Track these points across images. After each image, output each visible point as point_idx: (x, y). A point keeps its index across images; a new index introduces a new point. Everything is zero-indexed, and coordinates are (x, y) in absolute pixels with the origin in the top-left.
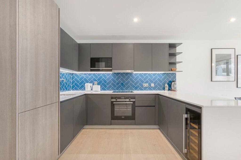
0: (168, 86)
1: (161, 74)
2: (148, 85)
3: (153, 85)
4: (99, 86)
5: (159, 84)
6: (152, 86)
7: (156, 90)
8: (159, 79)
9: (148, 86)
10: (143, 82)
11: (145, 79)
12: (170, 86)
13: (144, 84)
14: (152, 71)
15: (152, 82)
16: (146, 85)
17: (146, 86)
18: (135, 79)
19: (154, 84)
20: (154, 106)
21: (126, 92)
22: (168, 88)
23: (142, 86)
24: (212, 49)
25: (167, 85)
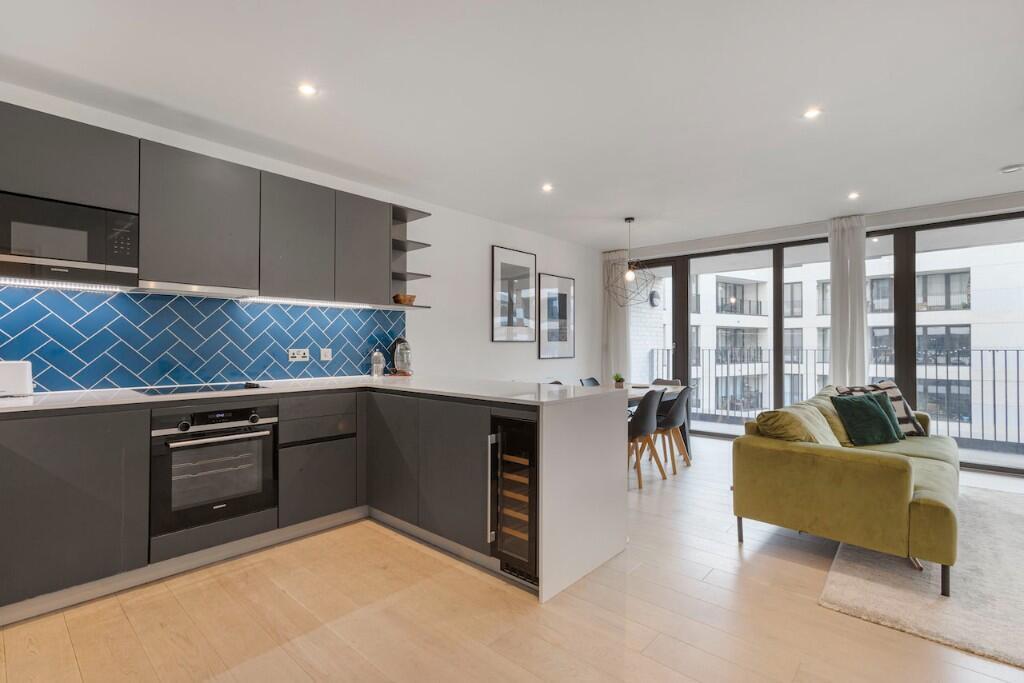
0: (382, 358)
1: (357, 310)
2: (307, 354)
3: (326, 354)
4: (27, 366)
5: (348, 350)
6: (323, 358)
7: (341, 374)
8: (348, 332)
9: (307, 359)
10: (286, 342)
11: (295, 331)
12: (390, 357)
13: (291, 351)
14: (335, 299)
15: (324, 343)
16: (299, 355)
17: (299, 359)
18: (251, 330)
19: (330, 350)
20: (354, 435)
21: (207, 389)
22: (382, 366)
23: (284, 358)
24: (493, 247)
25: (381, 354)
